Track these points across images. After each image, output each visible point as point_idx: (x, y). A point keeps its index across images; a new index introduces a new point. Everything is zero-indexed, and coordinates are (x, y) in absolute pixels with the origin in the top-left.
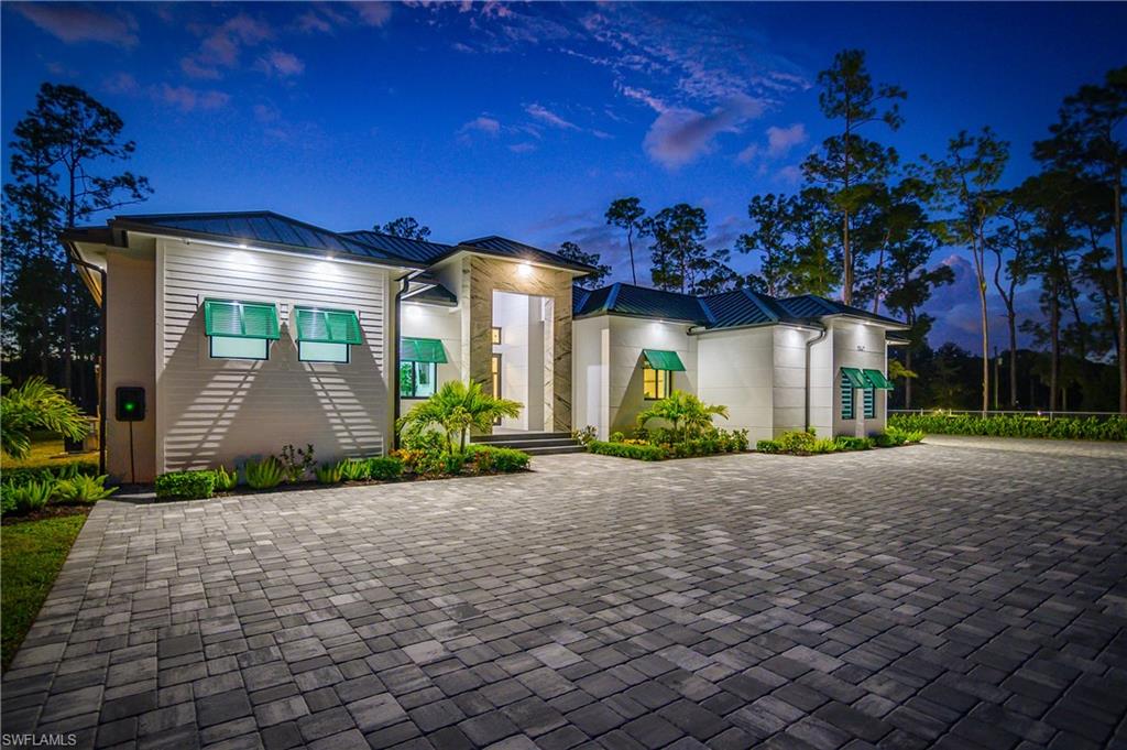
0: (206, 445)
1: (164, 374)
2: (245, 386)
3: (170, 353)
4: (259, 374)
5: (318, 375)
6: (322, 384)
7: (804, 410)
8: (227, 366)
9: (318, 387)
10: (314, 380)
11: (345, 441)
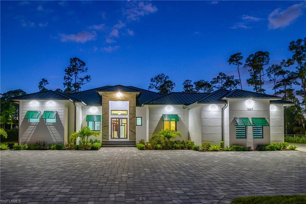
0: (27, 140)
1: (21, 126)
2: (35, 128)
3: (22, 122)
4: (37, 126)
5: (49, 125)
6: (50, 128)
7: (221, 135)
8: (31, 124)
9: (49, 128)
10: (48, 127)
11: (54, 140)
